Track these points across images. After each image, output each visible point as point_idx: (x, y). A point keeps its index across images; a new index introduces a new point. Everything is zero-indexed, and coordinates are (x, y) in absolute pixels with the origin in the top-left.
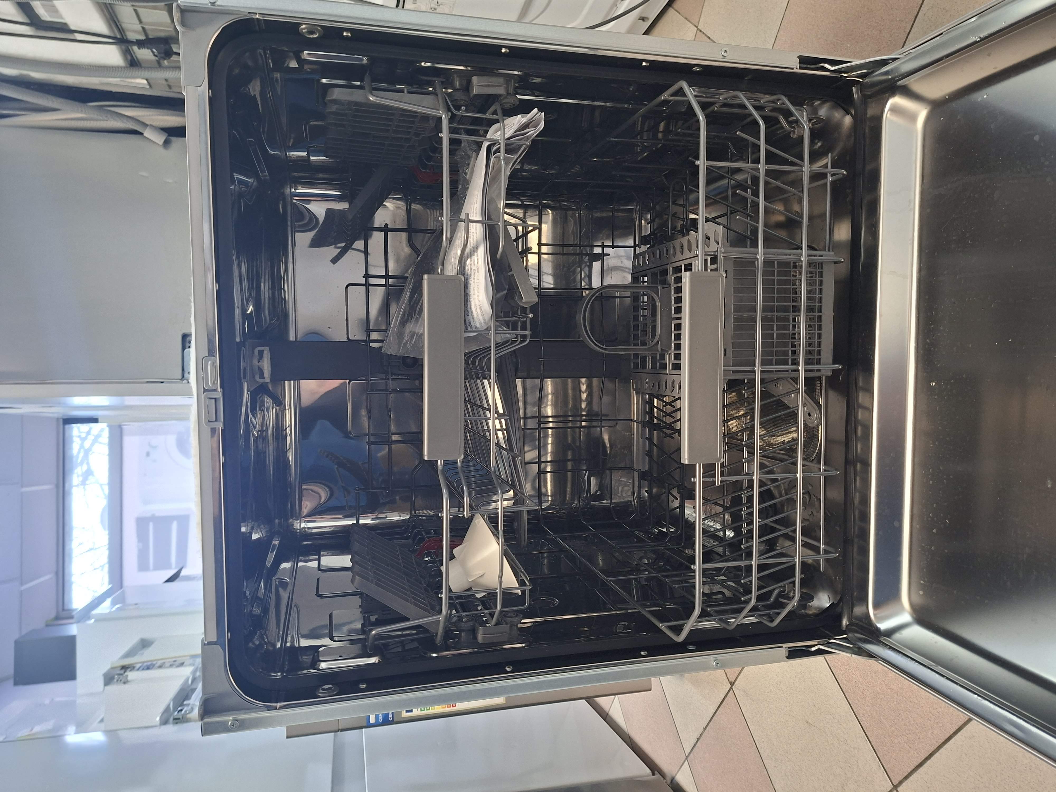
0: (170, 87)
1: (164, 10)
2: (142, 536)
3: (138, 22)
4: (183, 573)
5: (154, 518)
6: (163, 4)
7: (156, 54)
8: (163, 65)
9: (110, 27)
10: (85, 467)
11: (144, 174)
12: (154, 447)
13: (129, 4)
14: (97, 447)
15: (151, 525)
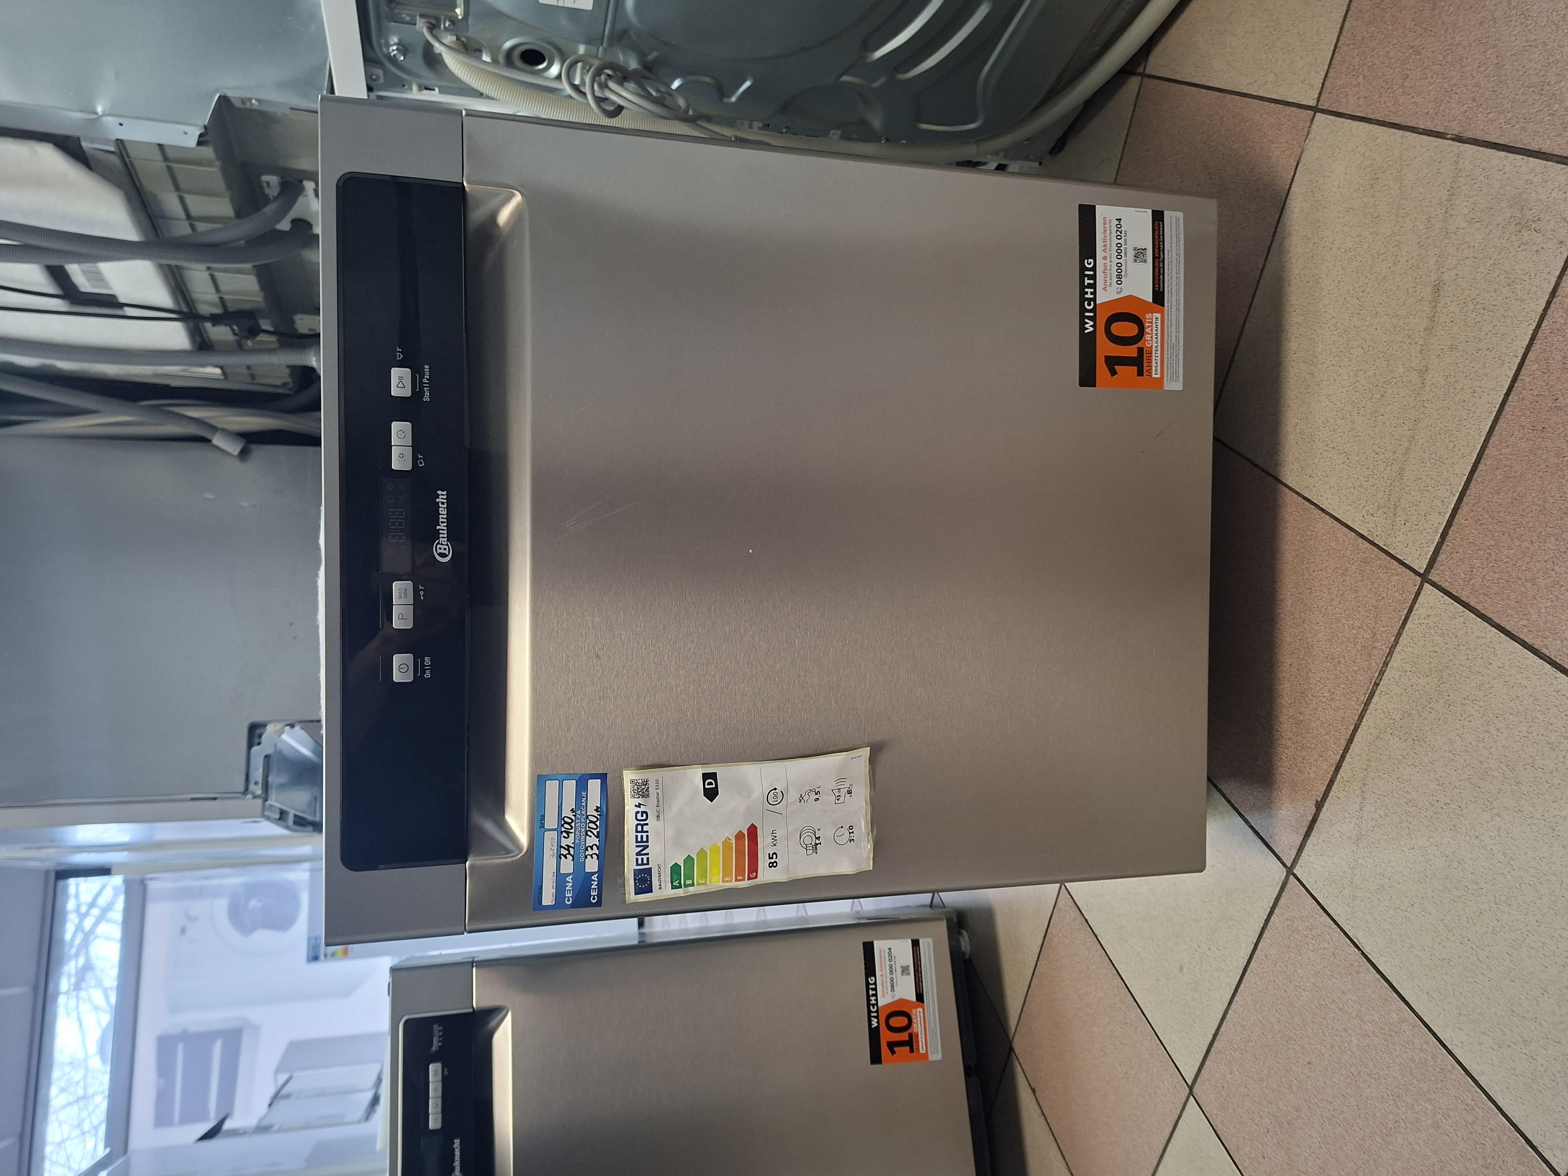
0: (253, 376)
1: (252, 275)
2: (164, 1068)
3: (213, 290)
4: (228, 1125)
5: (185, 1036)
6: (249, 266)
7: (237, 332)
8: (245, 347)
9: (176, 300)
10: (81, 961)
11: (210, 496)
12: (193, 919)
13: (203, 266)
14: (103, 928)
15: (180, 1049)
